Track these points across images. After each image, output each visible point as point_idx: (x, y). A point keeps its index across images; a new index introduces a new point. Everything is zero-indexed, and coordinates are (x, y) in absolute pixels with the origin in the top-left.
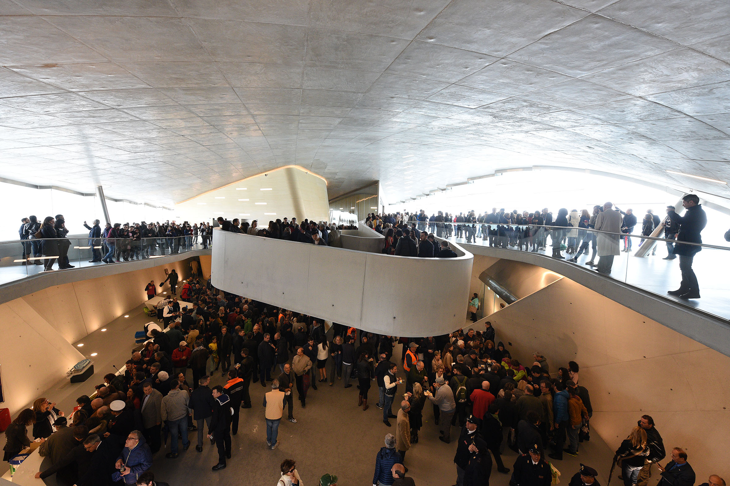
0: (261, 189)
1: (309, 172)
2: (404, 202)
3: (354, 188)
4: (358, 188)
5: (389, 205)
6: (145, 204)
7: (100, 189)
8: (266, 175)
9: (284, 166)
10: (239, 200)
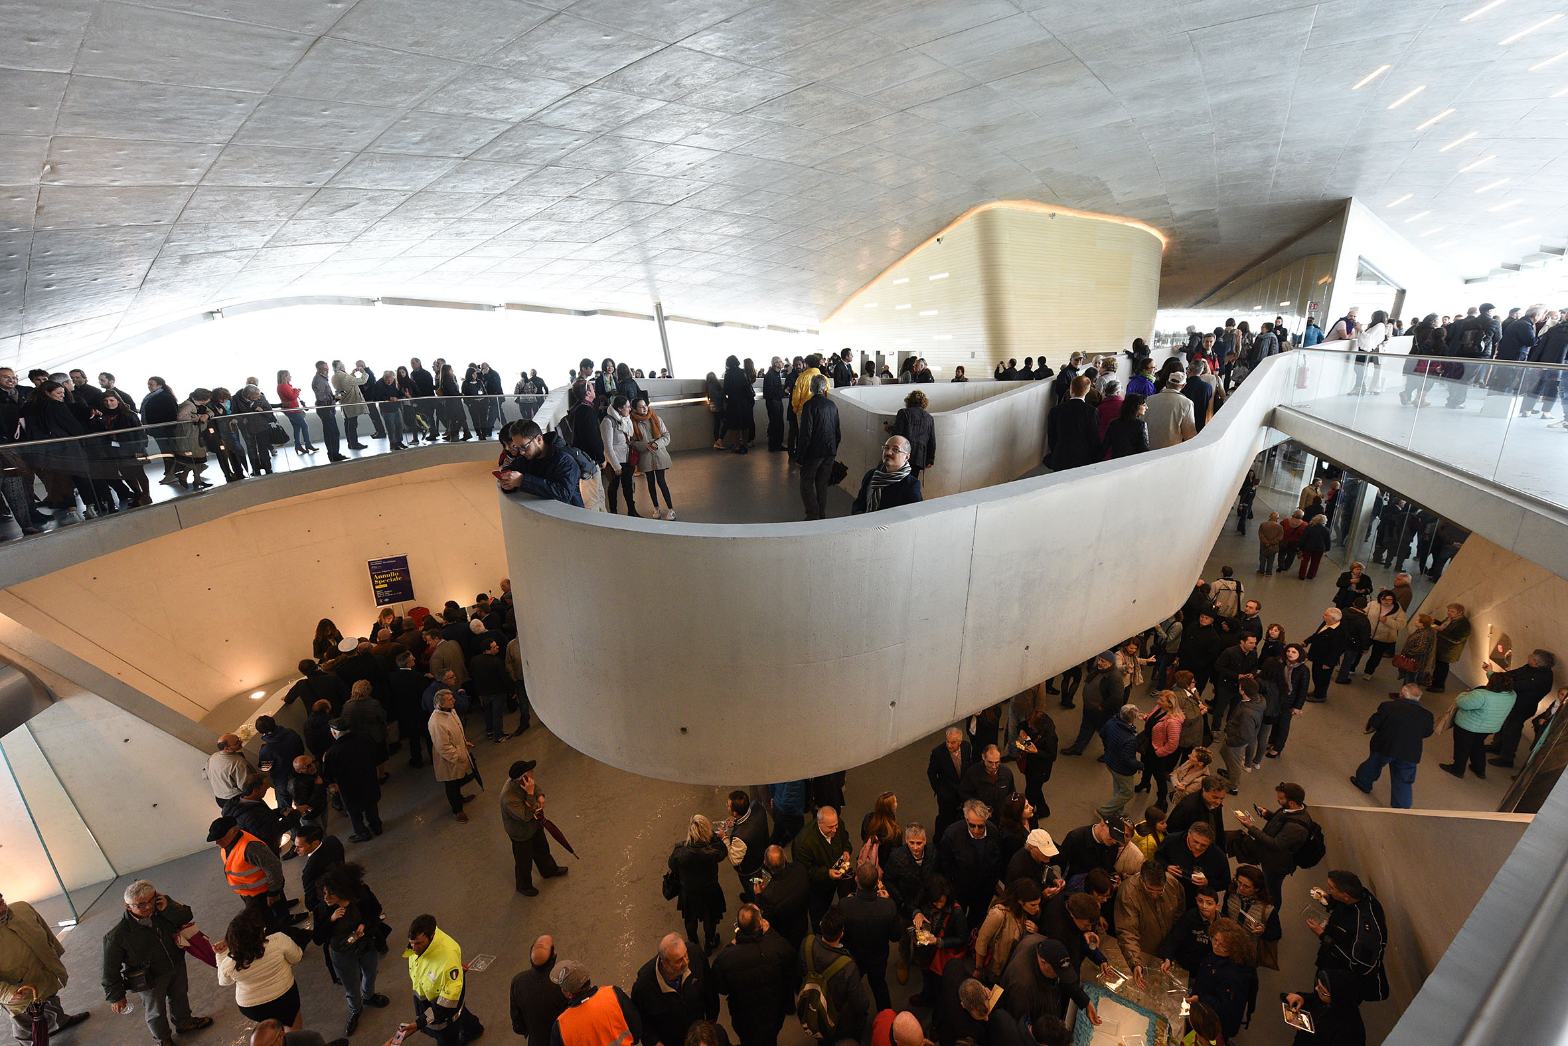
0: (931, 278)
1: (1059, 212)
2: (1517, 268)
3: (1270, 238)
4: (1285, 234)
5: (1467, 282)
6: (770, 327)
7: (659, 307)
8: (938, 240)
9: (974, 206)
10: (898, 308)
